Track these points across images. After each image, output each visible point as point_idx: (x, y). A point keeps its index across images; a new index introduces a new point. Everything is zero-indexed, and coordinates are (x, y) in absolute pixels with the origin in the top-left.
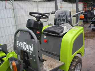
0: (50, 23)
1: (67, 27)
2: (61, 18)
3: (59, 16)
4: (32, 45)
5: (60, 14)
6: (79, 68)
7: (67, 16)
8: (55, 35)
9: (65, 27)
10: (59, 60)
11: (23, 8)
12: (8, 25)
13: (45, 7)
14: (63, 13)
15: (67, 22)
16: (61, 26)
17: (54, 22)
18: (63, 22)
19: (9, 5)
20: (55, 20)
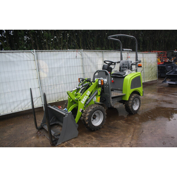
0: (116, 70)
1: (129, 72)
2: (125, 66)
3: (123, 64)
4: (107, 78)
5: (124, 63)
6: (138, 104)
7: (128, 65)
8: (119, 76)
9: (127, 72)
10: (122, 93)
11: (90, 58)
12: (77, 73)
13: (110, 58)
14: (126, 62)
15: (128, 69)
16: (125, 71)
17: (119, 69)
18: (126, 69)
19: (79, 54)
20: (120, 68)
